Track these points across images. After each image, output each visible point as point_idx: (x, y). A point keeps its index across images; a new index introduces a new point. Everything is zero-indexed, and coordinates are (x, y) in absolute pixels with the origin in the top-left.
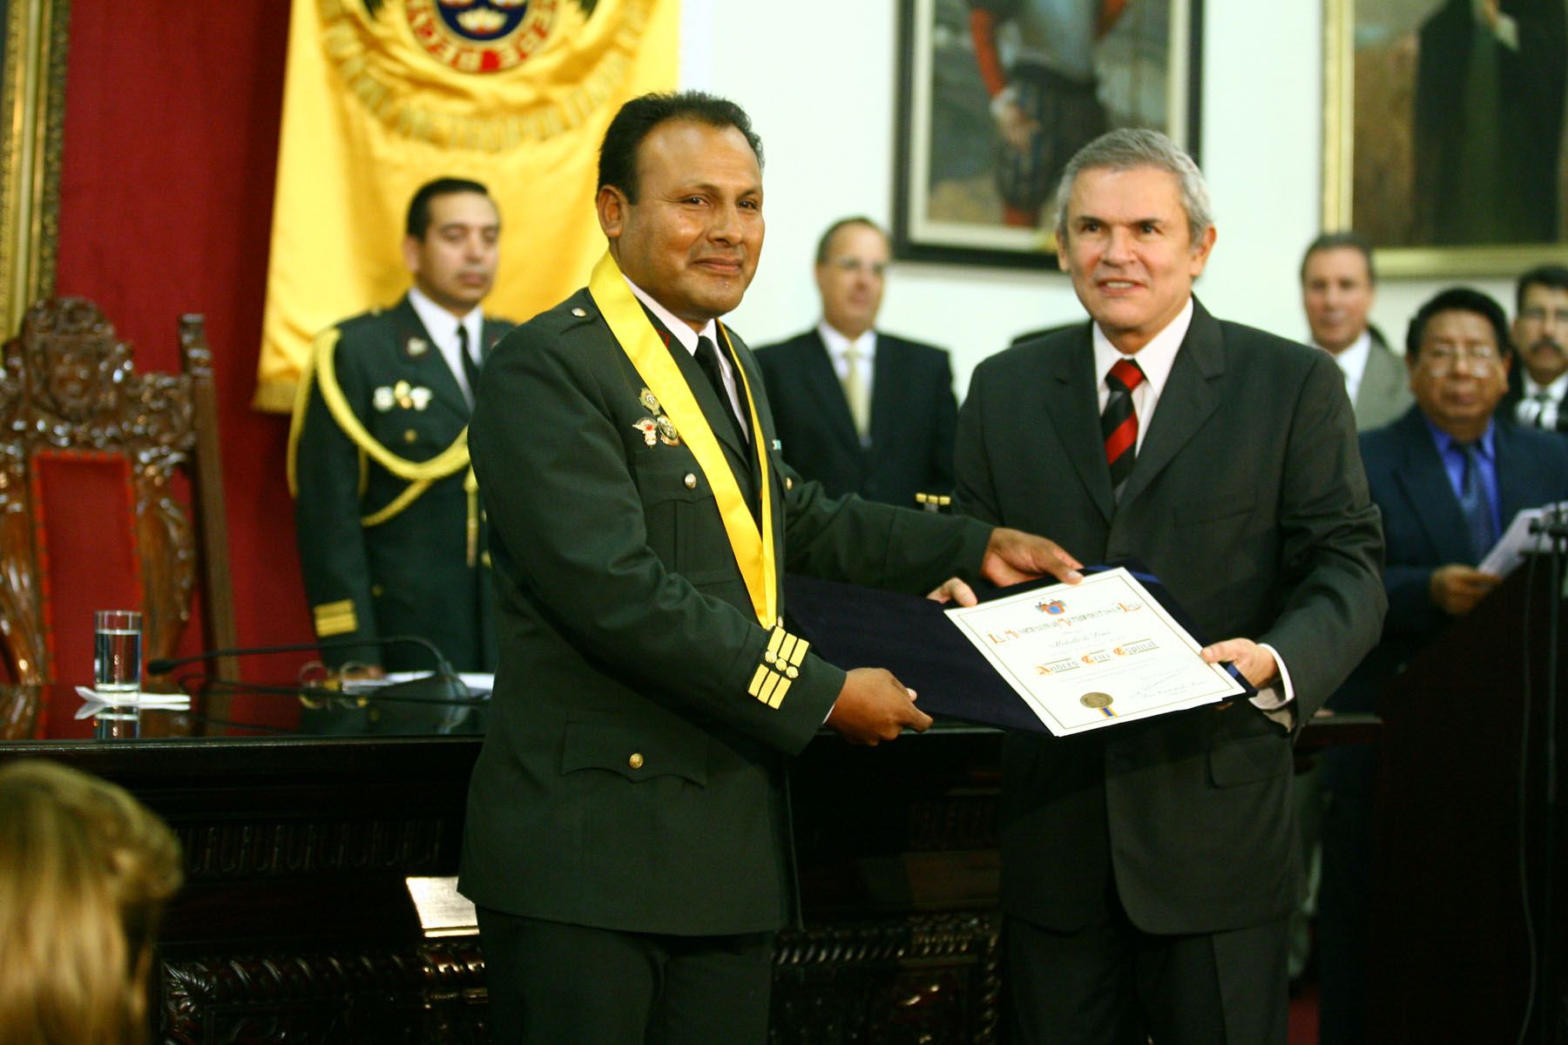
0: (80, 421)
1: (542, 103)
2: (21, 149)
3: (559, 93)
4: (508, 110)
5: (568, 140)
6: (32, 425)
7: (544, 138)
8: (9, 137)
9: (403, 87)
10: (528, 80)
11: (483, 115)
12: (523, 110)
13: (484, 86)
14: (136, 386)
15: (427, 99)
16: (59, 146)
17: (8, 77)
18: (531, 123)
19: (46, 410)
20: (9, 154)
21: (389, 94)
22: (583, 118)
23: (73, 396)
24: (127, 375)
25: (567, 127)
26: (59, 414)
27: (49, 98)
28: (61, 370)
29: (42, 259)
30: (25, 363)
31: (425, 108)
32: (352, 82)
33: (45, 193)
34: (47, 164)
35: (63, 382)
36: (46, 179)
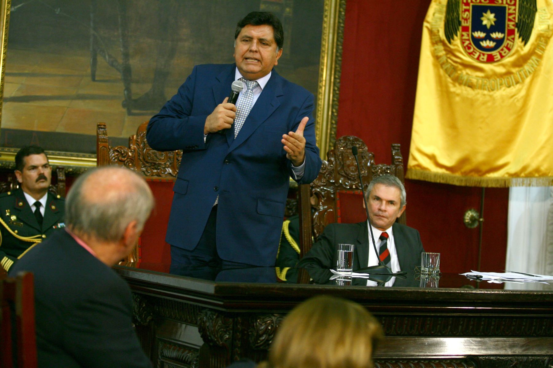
0: (354, 180)
1: (509, 73)
2: (325, 86)
3: (514, 70)
4: (496, 75)
5: (518, 86)
6: (337, 181)
7: (509, 87)
8: (321, 81)
9: (460, 67)
10: (504, 65)
11: (487, 77)
12: (501, 76)
13: (487, 67)
14: (376, 168)
15: (468, 71)
16: (338, 85)
17: (321, 60)
18: (504, 81)
19: (343, 176)
20: (321, 87)
21: (455, 69)
22: (523, 80)
23: (352, 171)
24: (372, 164)
25: (517, 83)
26: (347, 177)
27: (336, 67)
28: (348, 162)
29: (332, 123)
30: (335, 160)
31: (467, 74)
32: (442, 65)
33: (333, 100)
34: (334, 90)
35: (349, 166)
36: (334, 96)
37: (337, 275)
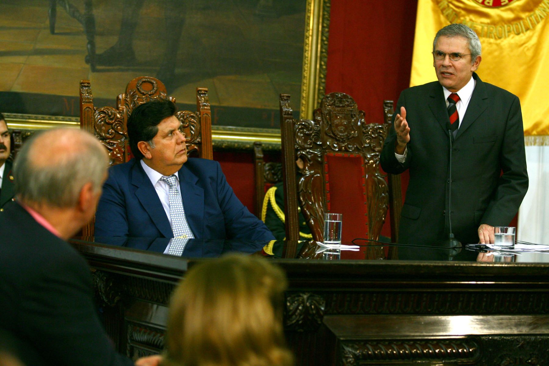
0: (343, 142)
1: (518, 19)
2: (312, 36)
3: (524, 15)
4: (503, 21)
5: (529, 33)
6: (324, 143)
7: (518, 34)
8: (308, 31)
9: (463, 12)
10: (512, 10)
11: (494, 23)
12: (510, 22)
13: (494, 12)
14: (367, 128)
15: (472, 17)
16: (327, 35)
17: (307, 7)
18: (513, 27)
19: (331, 137)
20: (308, 37)
21: (457, 15)
22: (534, 26)
23: (341, 132)
24: (362, 123)
25: (527, 29)
26: (335, 138)
27: (324, 15)
28: (336, 122)
29: (320, 78)
30: (322, 119)
31: (471, 20)
32: (442, 11)
33: (321, 52)
34: (322, 40)
35: (337, 126)
36: (322, 47)
37: (324, 248)
